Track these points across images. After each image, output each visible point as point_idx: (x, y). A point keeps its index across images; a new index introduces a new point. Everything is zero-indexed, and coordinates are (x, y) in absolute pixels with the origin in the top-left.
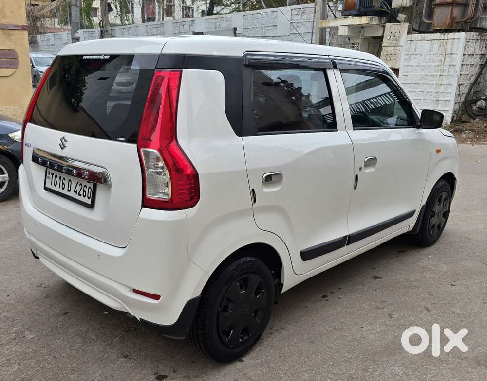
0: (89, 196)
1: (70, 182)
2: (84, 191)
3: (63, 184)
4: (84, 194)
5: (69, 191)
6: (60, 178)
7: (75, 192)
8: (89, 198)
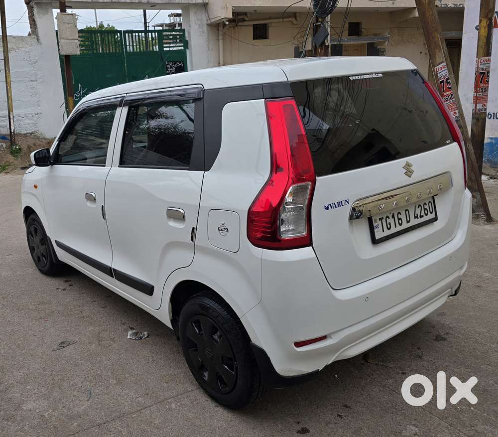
0: (431, 211)
1: (407, 212)
2: (425, 209)
3: (399, 219)
4: (426, 213)
5: (408, 222)
6: (393, 217)
7: (416, 217)
8: (431, 213)
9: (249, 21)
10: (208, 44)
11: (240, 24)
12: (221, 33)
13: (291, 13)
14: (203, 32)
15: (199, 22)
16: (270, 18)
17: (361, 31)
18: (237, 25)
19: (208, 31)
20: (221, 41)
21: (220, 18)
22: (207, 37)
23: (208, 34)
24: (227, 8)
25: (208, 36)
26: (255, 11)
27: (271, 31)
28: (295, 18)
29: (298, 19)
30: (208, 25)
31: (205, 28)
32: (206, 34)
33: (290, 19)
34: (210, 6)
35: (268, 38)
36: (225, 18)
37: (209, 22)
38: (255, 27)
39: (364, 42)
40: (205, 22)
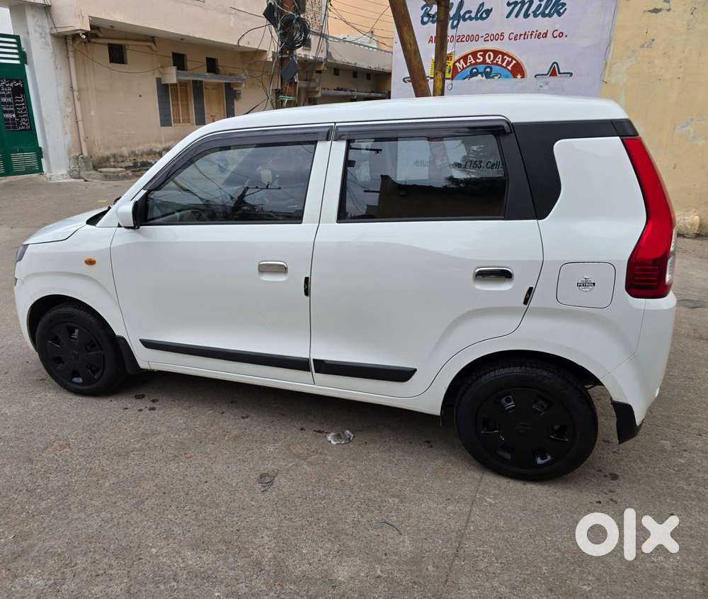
9: (103, 38)
10: (55, 62)
11: (93, 40)
12: (70, 48)
13: (148, 36)
14: (46, 44)
15: (39, 30)
16: (126, 39)
17: (218, 69)
18: (89, 41)
19: (52, 43)
20: (72, 60)
21: (73, 29)
22: (52, 51)
23: (53, 46)
24: (83, 17)
25: (54, 50)
26: (112, 27)
27: (129, 55)
28: (154, 42)
29: (157, 43)
30: (53, 35)
31: (49, 39)
32: (51, 47)
33: (148, 44)
34: (55, 11)
35: (126, 64)
36: (81, 30)
37: (54, 31)
38: (111, 47)
39: (221, 81)
40: (48, 31)
